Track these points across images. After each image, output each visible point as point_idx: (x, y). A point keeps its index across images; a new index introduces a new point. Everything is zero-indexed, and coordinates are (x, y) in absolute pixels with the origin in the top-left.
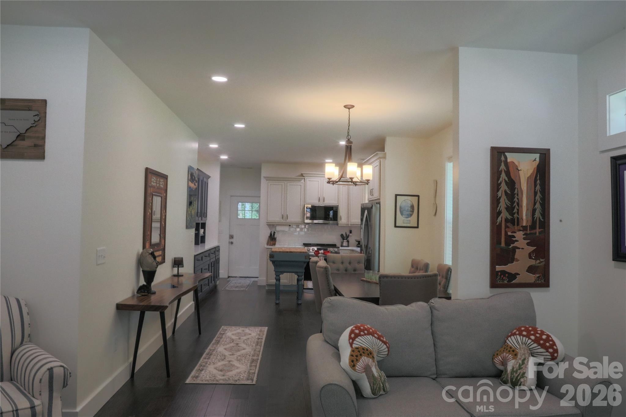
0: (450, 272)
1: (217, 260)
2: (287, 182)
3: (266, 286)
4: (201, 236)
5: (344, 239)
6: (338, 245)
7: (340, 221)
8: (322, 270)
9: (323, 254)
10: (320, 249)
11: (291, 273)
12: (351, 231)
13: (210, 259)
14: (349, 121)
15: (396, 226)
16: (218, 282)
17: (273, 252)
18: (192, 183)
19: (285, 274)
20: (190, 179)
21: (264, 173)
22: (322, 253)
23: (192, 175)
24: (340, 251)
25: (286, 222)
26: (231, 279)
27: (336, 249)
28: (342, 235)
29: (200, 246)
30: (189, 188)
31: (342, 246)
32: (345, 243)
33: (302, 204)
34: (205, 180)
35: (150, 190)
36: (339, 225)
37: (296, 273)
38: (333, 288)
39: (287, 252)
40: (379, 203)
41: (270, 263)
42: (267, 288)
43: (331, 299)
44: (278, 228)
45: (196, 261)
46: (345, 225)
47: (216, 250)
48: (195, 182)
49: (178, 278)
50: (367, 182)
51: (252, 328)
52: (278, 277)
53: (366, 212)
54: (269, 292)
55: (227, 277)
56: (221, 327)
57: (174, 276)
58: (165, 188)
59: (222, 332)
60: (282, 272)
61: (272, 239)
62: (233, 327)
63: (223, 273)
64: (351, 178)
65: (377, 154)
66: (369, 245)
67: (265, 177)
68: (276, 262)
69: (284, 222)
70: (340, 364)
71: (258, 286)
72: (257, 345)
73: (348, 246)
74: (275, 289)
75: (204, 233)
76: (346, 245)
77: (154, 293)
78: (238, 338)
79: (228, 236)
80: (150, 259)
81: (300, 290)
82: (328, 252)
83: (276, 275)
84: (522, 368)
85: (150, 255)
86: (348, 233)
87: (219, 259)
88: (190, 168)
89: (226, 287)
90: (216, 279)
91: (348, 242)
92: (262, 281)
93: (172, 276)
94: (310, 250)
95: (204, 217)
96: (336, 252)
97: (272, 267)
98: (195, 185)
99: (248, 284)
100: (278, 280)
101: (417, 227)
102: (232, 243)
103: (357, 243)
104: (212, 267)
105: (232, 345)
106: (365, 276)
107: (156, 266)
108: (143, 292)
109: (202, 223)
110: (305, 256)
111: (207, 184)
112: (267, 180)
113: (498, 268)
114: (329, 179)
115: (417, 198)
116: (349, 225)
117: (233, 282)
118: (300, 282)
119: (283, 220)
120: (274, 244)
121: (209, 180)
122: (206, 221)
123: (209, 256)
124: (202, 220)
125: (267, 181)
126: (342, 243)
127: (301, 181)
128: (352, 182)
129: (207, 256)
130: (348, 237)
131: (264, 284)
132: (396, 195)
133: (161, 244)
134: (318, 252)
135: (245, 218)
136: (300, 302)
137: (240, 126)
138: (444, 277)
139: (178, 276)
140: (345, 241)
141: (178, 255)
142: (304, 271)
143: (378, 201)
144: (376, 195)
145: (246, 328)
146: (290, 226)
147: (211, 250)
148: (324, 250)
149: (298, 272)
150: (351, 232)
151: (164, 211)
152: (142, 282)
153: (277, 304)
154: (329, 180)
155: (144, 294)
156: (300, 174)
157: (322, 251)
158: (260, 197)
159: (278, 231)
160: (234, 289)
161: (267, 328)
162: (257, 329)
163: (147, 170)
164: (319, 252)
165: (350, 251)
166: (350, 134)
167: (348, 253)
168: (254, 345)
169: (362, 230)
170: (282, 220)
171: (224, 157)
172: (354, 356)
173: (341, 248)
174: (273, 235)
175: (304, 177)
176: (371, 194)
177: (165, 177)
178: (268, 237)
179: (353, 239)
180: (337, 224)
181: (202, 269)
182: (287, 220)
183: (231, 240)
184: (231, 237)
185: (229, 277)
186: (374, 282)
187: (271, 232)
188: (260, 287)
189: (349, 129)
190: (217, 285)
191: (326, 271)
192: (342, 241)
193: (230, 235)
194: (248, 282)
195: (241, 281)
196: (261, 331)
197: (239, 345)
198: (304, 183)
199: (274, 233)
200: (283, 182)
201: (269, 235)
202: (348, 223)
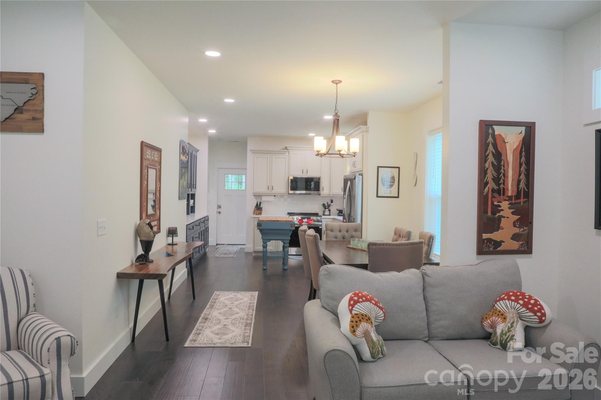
0: (432, 240)
1: (206, 228)
2: (272, 155)
3: (253, 253)
4: (191, 206)
5: (325, 208)
6: (321, 213)
7: (323, 192)
8: (312, 238)
9: (307, 222)
10: (304, 218)
11: (276, 241)
12: (332, 200)
13: (200, 228)
14: (337, 95)
15: (378, 196)
16: (207, 249)
17: (260, 221)
18: (183, 155)
19: (271, 241)
20: (182, 152)
21: (250, 146)
22: (305, 222)
23: (183, 148)
24: (323, 220)
25: (271, 193)
26: (220, 246)
27: (319, 218)
28: (324, 205)
29: (190, 215)
30: (181, 161)
31: (324, 215)
32: (327, 212)
33: (286, 176)
34: (194, 153)
35: (145, 163)
36: (321, 195)
37: (282, 240)
38: (322, 255)
39: (274, 221)
40: (362, 175)
41: (258, 232)
42: (254, 255)
43: (327, 267)
44: (264, 199)
45: (188, 231)
46: (327, 195)
47: (205, 220)
48: (186, 155)
49: (173, 247)
50: (354, 155)
51: (243, 293)
52: (265, 245)
53: (349, 183)
54: (256, 258)
55: (215, 245)
56: (214, 292)
57: (169, 244)
58: (159, 161)
59: (214, 297)
60: (269, 240)
61: (258, 208)
62: (226, 292)
63: (212, 241)
64: (339, 151)
65: (360, 127)
66: (352, 214)
67: (251, 150)
68: (263, 231)
69: (270, 193)
70: (340, 330)
71: (245, 252)
72: (249, 309)
73: (330, 215)
74: (263, 255)
75: (194, 203)
76: (328, 214)
77: (152, 262)
78: (231, 302)
79: (216, 206)
80: (147, 229)
81: (285, 257)
82: (311, 220)
83: (263, 242)
84: (511, 331)
85: (147, 225)
86: (329, 203)
87: (208, 227)
88: (181, 142)
89: (215, 254)
90: (206, 247)
91: (330, 210)
92: (249, 248)
93: (167, 245)
94: (294, 218)
95: (193, 188)
96: (319, 220)
97: (259, 235)
98: (186, 158)
99: (235, 251)
100: (265, 247)
101: (398, 197)
103: (338, 212)
104: (202, 235)
105: (226, 309)
106: (351, 243)
107: (154, 236)
108: (141, 261)
109: (191, 194)
110: (291, 224)
111: (196, 156)
112: (253, 153)
113: (485, 236)
114: (318, 151)
115: (398, 169)
116: (331, 195)
117: (221, 249)
118: (286, 248)
119: (268, 191)
120: (261, 214)
121: (198, 153)
122: (195, 192)
123: (199, 226)
124: (191, 191)
125: (254, 154)
126: (324, 212)
127: (285, 154)
128: (340, 154)
129: (197, 225)
130: (329, 206)
131: (251, 250)
132: (378, 167)
133: (157, 215)
135: (232, 189)
136: (286, 268)
137: (229, 101)
138: (426, 245)
139: (172, 244)
140: (327, 210)
141: (172, 225)
142: (290, 238)
143: (360, 173)
144: (358, 167)
145: (238, 293)
146: (275, 196)
147: (201, 220)
148: (308, 218)
149: (284, 240)
150: (332, 202)
151: (159, 183)
152: (140, 252)
153: (264, 269)
154: (318, 153)
155: (142, 263)
156: (285, 147)
157: (305, 220)
158: (246, 169)
159: (264, 201)
160: (223, 256)
161: (257, 292)
162: (248, 294)
163: (142, 143)
164: (303, 220)
165: (331, 219)
166: (337, 108)
167: (330, 221)
168: (247, 309)
169: (344, 200)
170: (267, 191)
171: (212, 131)
172: (354, 322)
173: (323, 217)
174: (259, 205)
175: (288, 150)
176: (354, 167)
177: (159, 150)
178: (254, 207)
179: (334, 208)
180: (320, 195)
181: (193, 237)
182: (272, 191)
183: (219, 210)
185: (217, 244)
186: (359, 249)
187: (257, 202)
188: (247, 254)
189: (336, 103)
190: (206, 252)
191: (316, 239)
192: (324, 210)
193: (218, 205)
194: (235, 249)
195: (228, 248)
196: (251, 296)
197: (232, 309)
198: (288, 156)
199: (260, 203)
200: (269, 155)
201: (256, 205)
202: (330, 194)
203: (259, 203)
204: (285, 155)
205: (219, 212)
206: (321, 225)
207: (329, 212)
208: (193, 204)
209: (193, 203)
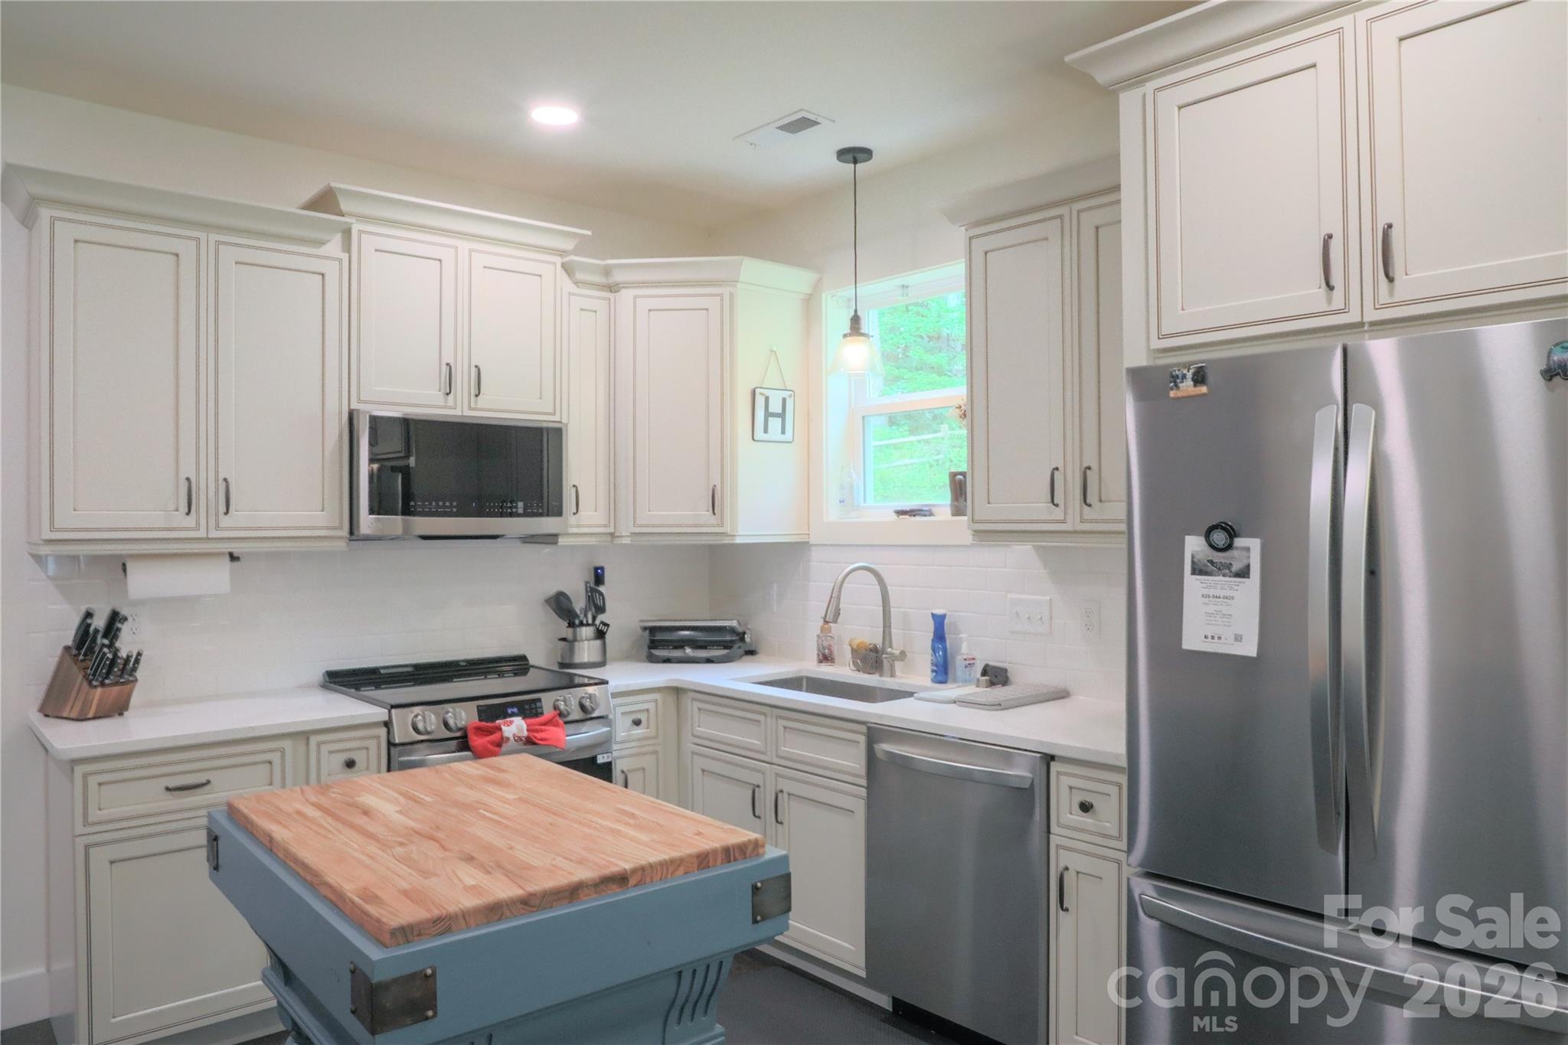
2: (217, 239)
5: (572, 623)
7: (573, 520)
9: (529, 741)
12: (602, 568)
25: (213, 534)
28: (560, 605)
32: (587, 650)
33: (332, 405)
36: (562, 541)
44: (143, 582)
46: (580, 542)
61: (97, 665)
69: (202, 534)
73: (602, 664)
76: (596, 657)
82: (551, 721)
91: (600, 635)
94: (427, 722)
103: (647, 637)
119: (190, 521)
120: (120, 707)
127: (321, 243)
134: (495, 737)
140: (586, 632)
146: (233, 558)
150: (600, 578)
156: (318, 193)
157: (516, 725)
159: (136, 603)
164: (500, 729)
170: (180, 519)
174: (100, 637)
175: (343, 216)
178: (62, 652)
180: (554, 538)
182: (225, 521)
187: (88, 614)
192: (568, 633)
198: (340, 260)
199: (115, 618)
200: (190, 238)
201: (75, 643)
202: (611, 530)
203: (99, 622)
204: (325, 250)
206: (605, 743)
207: (598, 643)
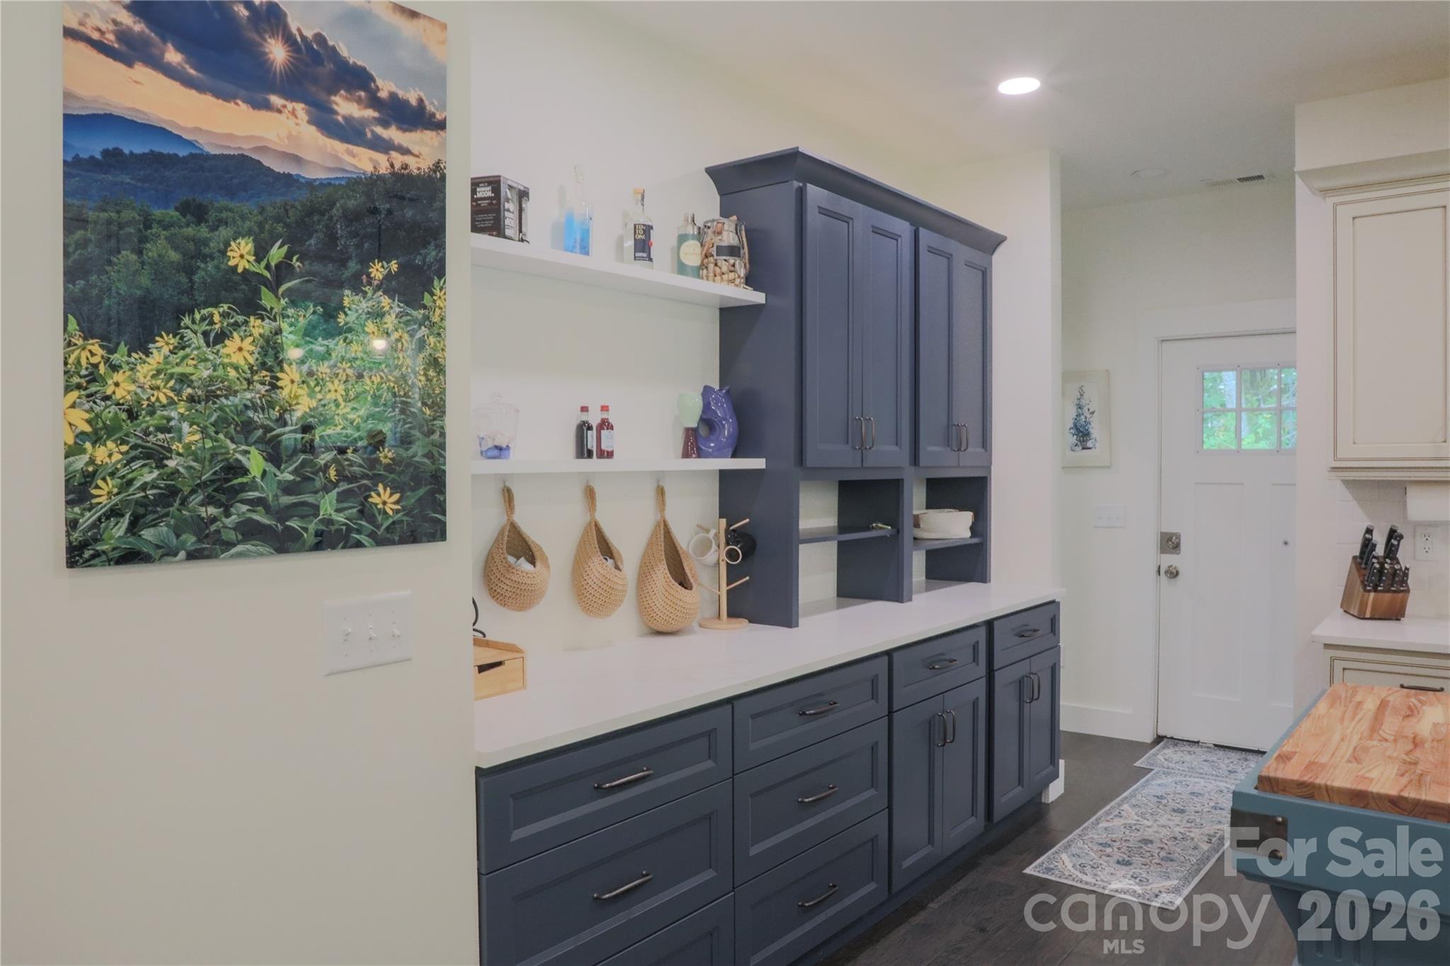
26: (1159, 760)
44: (1423, 507)
55: (1148, 739)
61: (1378, 575)
67: (1313, 177)
75: (975, 529)
79: (1153, 542)
102: (1173, 574)
112: (1325, 192)
120: (1394, 612)
121: (996, 254)
122: (989, 468)
125: (1331, 201)
135: (1239, 451)
159: (1427, 526)
170: (1447, 450)
174: (1380, 553)
178: (1348, 562)
183: (1169, 560)
184: (1170, 543)
185: (1159, 739)
187: (1370, 533)
193: (1161, 534)
199: (1395, 535)
201: (1357, 554)
205: (1166, 572)
208: (968, 534)
209: (972, 529)
